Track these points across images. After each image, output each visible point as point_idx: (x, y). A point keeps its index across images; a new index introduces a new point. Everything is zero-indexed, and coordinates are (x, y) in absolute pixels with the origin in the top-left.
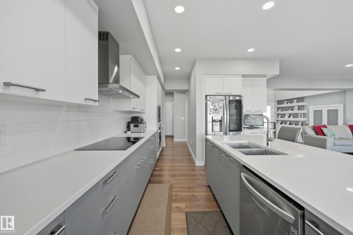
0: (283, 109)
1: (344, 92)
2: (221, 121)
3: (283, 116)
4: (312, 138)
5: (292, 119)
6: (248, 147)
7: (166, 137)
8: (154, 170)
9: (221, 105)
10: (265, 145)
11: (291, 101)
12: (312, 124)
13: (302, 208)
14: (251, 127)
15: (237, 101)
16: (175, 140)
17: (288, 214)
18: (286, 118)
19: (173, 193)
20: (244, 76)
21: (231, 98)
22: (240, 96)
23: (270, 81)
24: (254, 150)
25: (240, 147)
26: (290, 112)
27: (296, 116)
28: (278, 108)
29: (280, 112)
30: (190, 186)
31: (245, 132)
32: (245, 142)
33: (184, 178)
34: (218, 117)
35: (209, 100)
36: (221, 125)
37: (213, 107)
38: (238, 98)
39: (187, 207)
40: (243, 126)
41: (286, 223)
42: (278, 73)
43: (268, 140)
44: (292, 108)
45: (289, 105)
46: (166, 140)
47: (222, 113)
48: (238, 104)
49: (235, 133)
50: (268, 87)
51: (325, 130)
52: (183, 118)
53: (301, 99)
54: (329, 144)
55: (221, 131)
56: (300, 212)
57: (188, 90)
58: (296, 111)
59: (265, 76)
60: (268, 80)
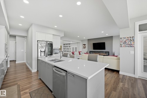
0: (65, 47)
1: (78, 43)
2: (44, 52)
3: (65, 49)
4: (72, 56)
5: (67, 50)
6: (55, 60)
7: (10, 61)
8: (3, 82)
9: (44, 45)
10: (60, 59)
11: (67, 44)
12: (72, 51)
13: (66, 71)
14: (56, 53)
15: (51, 44)
16: (16, 62)
17: (64, 74)
18: (66, 50)
19: (20, 88)
20: (53, 35)
21: (48, 43)
22: (52, 42)
23: (62, 38)
24: (57, 61)
25: (52, 60)
26: (67, 48)
27: (68, 49)
28: (64, 46)
29: (64, 48)
30: (30, 82)
31: (54, 55)
32: (54, 59)
33: (26, 80)
34: (43, 50)
35: (39, 43)
36: (44, 53)
37: (41, 46)
38: (51, 43)
39: (29, 90)
40: (53, 53)
41: (64, 76)
42: (64, 36)
43: (61, 57)
44: (67, 47)
45: (67, 46)
46: (10, 63)
47: (45, 48)
48: (51, 45)
49: (50, 56)
50: (61, 39)
51: (74, 53)
52: (22, 50)
53: (69, 44)
54: (75, 57)
55: (44, 55)
56: (66, 72)
57: (26, 36)
58: (68, 48)
59: (60, 36)
60: (61, 37)
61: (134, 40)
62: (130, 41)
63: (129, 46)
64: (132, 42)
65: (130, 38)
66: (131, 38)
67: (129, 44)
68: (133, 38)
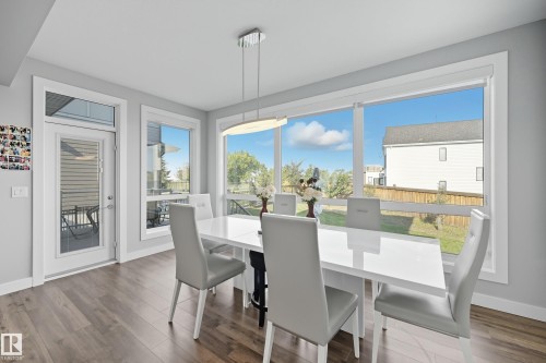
61: (28, 144)
62: (11, 144)
63: (9, 164)
64: (19, 149)
65: (13, 131)
66: (16, 133)
67: (7, 154)
68: (27, 136)
